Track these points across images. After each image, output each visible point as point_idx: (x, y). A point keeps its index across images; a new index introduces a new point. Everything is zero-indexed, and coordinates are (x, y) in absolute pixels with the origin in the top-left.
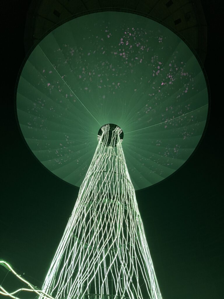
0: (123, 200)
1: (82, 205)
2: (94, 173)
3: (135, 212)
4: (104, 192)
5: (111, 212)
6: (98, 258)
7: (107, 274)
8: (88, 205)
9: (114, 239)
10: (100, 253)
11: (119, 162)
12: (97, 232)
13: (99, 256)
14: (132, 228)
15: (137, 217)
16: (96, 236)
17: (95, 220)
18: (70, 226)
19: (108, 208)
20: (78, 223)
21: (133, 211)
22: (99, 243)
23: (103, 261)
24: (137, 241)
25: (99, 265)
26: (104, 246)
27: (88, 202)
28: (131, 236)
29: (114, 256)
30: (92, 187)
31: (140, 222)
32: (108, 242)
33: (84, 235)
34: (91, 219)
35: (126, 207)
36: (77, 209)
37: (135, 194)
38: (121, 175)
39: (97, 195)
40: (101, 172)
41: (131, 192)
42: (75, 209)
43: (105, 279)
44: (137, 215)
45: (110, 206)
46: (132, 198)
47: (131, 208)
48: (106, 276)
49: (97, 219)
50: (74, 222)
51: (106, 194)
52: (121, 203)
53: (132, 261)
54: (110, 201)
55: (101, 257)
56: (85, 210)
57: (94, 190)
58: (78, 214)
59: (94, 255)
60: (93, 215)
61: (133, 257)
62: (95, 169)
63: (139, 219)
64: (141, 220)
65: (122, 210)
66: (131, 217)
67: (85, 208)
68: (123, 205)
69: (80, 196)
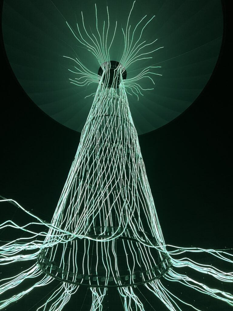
0: (126, 144)
1: (84, 149)
2: (96, 117)
3: (138, 154)
4: (106, 136)
5: (114, 155)
6: (102, 196)
7: (111, 210)
8: (90, 149)
9: (117, 179)
10: (103, 192)
11: (121, 105)
12: (101, 174)
14: (135, 170)
15: (139, 160)
16: (100, 177)
17: (98, 163)
18: (74, 169)
19: (111, 152)
20: (81, 165)
21: (136, 154)
22: (103, 184)
23: (107, 198)
24: (139, 182)
25: (103, 202)
26: (107, 186)
27: (91, 146)
28: (133, 177)
29: (117, 195)
30: (94, 131)
31: (142, 164)
32: (112, 182)
33: (88, 176)
34: (94, 162)
35: (128, 150)
36: (80, 153)
37: (137, 138)
38: (123, 118)
39: (99, 139)
40: (103, 116)
41: (134, 136)
42: (78, 153)
43: (109, 213)
44: (140, 158)
45: (112, 149)
46: (134, 142)
47: (134, 151)
48: (110, 212)
49: (100, 162)
50: (78, 164)
51: (108, 138)
52: (123, 147)
53: (134, 199)
54: (113, 145)
55: (105, 195)
56: (87, 153)
57: (96, 134)
58: (81, 157)
59: (98, 194)
60: (96, 158)
61: (135, 195)
62: (96, 112)
63: (141, 162)
64: (143, 163)
65: (125, 154)
66: (133, 160)
67: (88, 151)
68: (125, 148)
69: (82, 140)
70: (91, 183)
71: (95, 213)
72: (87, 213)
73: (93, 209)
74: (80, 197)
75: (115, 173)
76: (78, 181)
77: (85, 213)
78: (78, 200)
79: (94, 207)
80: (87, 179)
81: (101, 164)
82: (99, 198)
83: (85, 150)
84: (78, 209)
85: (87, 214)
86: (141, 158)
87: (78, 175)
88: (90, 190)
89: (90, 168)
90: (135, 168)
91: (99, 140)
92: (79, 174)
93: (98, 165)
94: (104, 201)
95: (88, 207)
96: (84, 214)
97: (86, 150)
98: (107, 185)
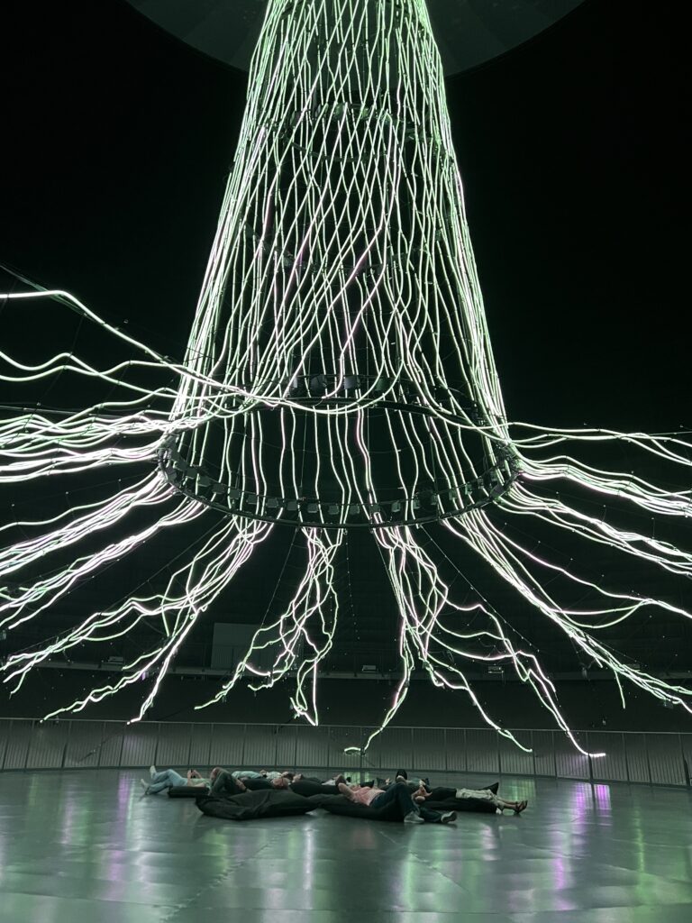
0: (402, 109)
1: (263, 129)
2: (296, 2)
3: (442, 146)
4: (334, 80)
5: (360, 153)
6: (326, 290)
7: (352, 332)
8: (283, 130)
9: (371, 234)
10: (329, 279)
12: (319, 219)
13: (329, 286)
14: (429, 204)
15: (445, 168)
16: (318, 231)
17: (311, 182)
18: (233, 200)
19: (351, 140)
20: (257, 188)
21: (435, 144)
22: (327, 251)
23: (340, 297)
24: (442, 243)
25: (330, 308)
26: (341, 257)
27: (284, 116)
28: (423, 231)
29: (371, 286)
30: (292, 61)
31: (454, 181)
32: (354, 246)
33: (280, 227)
34: (296, 175)
35: (409, 130)
36: (249, 143)
37: (443, 84)
38: (396, 7)
39: (311, 93)
41: (431, 78)
42: (242, 143)
43: (348, 341)
44: (447, 158)
45: (355, 132)
46: (432, 101)
47: (429, 135)
48: (350, 337)
49: (317, 176)
50: (246, 185)
51: (341, 89)
52: (395, 118)
53: (423, 300)
54: (357, 112)
55: (336, 287)
56: (274, 145)
57: (300, 75)
58: (253, 160)
59: (314, 283)
60: (303, 162)
61: (426, 283)
63: (452, 175)
64: (458, 176)
65: (399, 146)
66: (426, 170)
67: (276, 139)
68: (401, 124)
69: (253, 97)
70: (291, 248)
71: (307, 340)
72: (284, 340)
73: (301, 327)
74: (259, 293)
75: (364, 217)
76: (249, 240)
77: (277, 338)
78: (255, 301)
79: (302, 323)
80: (277, 235)
81: (319, 184)
82: (315, 297)
83: (265, 134)
84: (258, 328)
85: (283, 343)
86: (451, 161)
87: (250, 222)
88: (288, 270)
89: (284, 199)
90: (429, 199)
91: (310, 97)
92: (251, 218)
93: (309, 189)
94: (332, 305)
95: (285, 323)
96: (276, 342)
97: (268, 135)
98: (340, 254)
